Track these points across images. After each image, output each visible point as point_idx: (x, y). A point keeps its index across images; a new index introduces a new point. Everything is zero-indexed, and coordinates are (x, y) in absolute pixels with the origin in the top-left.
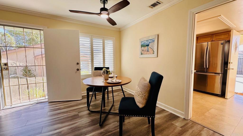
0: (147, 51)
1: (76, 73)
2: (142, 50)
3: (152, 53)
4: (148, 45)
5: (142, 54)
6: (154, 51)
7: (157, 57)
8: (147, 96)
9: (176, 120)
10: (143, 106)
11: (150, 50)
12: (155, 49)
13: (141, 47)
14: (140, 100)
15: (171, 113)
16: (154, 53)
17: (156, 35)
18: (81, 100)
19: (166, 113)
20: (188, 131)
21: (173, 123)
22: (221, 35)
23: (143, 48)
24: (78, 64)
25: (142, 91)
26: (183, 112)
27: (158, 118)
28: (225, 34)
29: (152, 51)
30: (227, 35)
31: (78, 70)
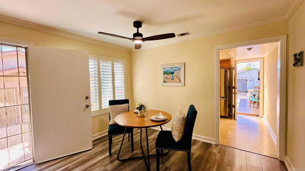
0: (172, 79)
1: (84, 111)
2: (164, 78)
3: (178, 82)
4: (173, 73)
5: (164, 82)
6: (181, 79)
7: (185, 86)
8: (182, 129)
9: (211, 147)
10: (179, 139)
11: (175, 78)
12: (181, 78)
13: (164, 74)
14: (176, 133)
15: (203, 142)
16: (180, 82)
17: (182, 63)
18: (92, 149)
19: (198, 142)
20: (225, 155)
21: (210, 150)
22: (224, 63)
23: (166, 75)
24: (87, 98)
25: (177, 124)
26: (215, 138)
27: (196, 149)
28: (226, 63)
29: (179, 80)
30: (228, 63)
31: (87, 106)
